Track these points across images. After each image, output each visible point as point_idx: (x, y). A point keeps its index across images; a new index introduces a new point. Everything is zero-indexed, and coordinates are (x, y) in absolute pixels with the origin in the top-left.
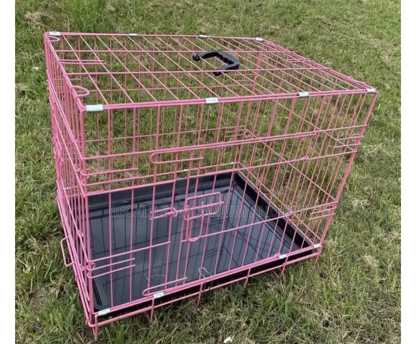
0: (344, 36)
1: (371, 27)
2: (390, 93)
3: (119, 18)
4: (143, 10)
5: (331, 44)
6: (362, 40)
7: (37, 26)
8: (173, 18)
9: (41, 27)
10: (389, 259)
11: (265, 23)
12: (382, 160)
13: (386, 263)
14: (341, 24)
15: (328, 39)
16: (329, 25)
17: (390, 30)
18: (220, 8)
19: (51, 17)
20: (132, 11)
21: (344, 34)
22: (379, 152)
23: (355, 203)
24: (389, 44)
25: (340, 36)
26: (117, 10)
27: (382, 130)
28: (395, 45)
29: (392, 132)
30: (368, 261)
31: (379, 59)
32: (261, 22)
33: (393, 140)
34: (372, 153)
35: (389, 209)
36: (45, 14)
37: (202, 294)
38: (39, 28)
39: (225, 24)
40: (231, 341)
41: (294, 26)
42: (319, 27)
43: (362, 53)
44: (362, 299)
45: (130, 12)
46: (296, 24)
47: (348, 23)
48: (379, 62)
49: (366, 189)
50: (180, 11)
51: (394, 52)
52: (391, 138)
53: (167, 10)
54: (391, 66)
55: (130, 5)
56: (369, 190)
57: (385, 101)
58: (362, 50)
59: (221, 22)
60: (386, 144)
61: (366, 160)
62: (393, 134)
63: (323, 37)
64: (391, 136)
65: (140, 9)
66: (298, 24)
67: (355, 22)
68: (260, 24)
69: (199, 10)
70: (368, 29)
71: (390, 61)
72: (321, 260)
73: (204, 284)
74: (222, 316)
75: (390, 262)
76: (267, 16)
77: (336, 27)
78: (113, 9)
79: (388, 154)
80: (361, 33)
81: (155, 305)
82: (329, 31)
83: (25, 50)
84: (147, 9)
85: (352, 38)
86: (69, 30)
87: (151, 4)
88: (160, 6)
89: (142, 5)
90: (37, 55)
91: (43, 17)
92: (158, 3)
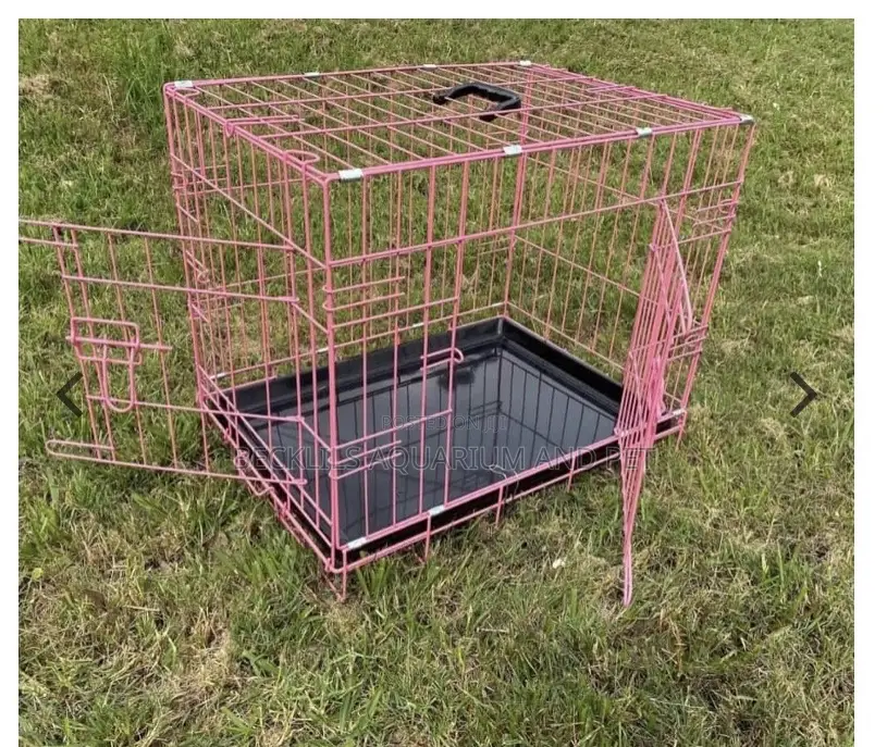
0: (655, 54)
1: (703, 31)
2: (759, 152)
3: (205, 69)
4: (251, 47)
5: (631, 75)
6: (690, 59)
7: (47, 102)
8: (313, 57)
9: (56, 103)
10: (803, 421)
11: (496, 47)
12: (763, 271)
13: (798, 428)
14: (645, 33)
15: (625, 64)
16: (623, 37)
17: (741, 35)
18: (403, 27)
19: (70, 82)
20: (228, 51)
21: (655, 51)
22: (755, 258)
23: (728, 346)
24: (744, 61)
25: (647, 57)
26: (199, 54)
27: (755, 222)
28: (755, 62)
29: (774, 221)
30: (768, 427)
31: (728, 93)
32: (488, 47)
33: (777, 237)
34: (744, 262)
35: (790, 348)
36: (56, 77)
37: (502, 506)
38: (51, 104)
39: (417, 57)
40: (563, 564)
41: (555, 47)
42: (603, 43)
43: (695, 84)
44: (769, 483)
45: (225, 53)
46: (557, 42)
47: (659, 29)
48: (730, 98)
49: (743, 320)
50: (324, 42)
51: (754, 76)
52: (773, 233)
53: (299, 43)
54: (752, 101)
55: (223, 40)
56: (748, 323)
57: (753, 169)
58: (694, 78)
59: (410, 54)
60: (767, 244)
61: (734, 275)
62: (776, 226)
63: (615, 61)
64: (773, 230)
65: (245, 46)
66: (562, 42)
67: (671, 26)
68: (488, 51)
69: (362, 37)
70: (699, 37)
71: (749, 93)
72: (687, 438)
73: (505, 488)
74: (541, 530)
75: (805, 425)
76: (497, 33)
77: (636, 39)
78: (189, 52)
79: (772, 260)
80: (685, 46)
81: (432, 529)
82: (623, 49)
83: (36, 151)
84: (259, 44)
85: (672, 58)
86: (111, 102)
87: (264, 35)
88: (283, 35)
89: (245, 38)
90: (62, 157)
91: (55, 84)
92: (276, 32)
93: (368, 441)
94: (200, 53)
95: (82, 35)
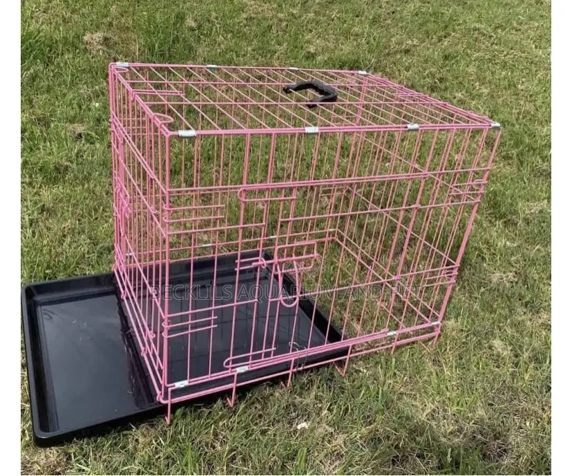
0: (511, 51)
3: (201, 37)
4: (233, 25)
5: (490, 64)
6: (536, 56)
7: (98, 51)
8: (273, 34)
9: (104, 52)
10: (526, 346)
11: (398, 37)
12: (544, 222)
13: (521, 351)
14: (508, 35)
15: (487, 57)
16: (490, 37)
18: (338, 18)
19: (116, 38)
20: (218, 26)
21: (512, 49)
23: (496, 277)
25: (505, 53)
26: (199, 27)
32: (393, 36)
34: (532, 213)
36: (109, 35)
37: (293, 373)
38: (101, 53)
39: (342, 40)
41: (440, 40)
42: (476, 40)
43: (536, 75)
45: (217, 28)
46: (442, 37)
47: (519, 32)
49: (514, 258)
50: (283, 24)
53: (265, 24)
55: (217, 18)
56: (517, 261)
58: (536, 71)
59: (338, 37)
61: (520, 222)
63: (481, 54)
65: (230, 23)
66: (445, 37)
67: (529, 31)
68: (392, 39)
69: (308, 22)
73: (295, 360)
75: (527, 349)
76: (401, 27)
77: (500, 39)
78: (194, 24)
80: (536, 47)
81: (237, 382)
82: (489, 45)
83: (83, 82)
84: (239, 23)
85: (523, 55)
86: (137, 54)
87: (244, 16)
88: (256, 18)
89: (232, 17)
90: (97, 87)
91: (106, 39)
92: (253, 15)
93: (192, 314)
94: (201, 26)
95: (131, 9)
